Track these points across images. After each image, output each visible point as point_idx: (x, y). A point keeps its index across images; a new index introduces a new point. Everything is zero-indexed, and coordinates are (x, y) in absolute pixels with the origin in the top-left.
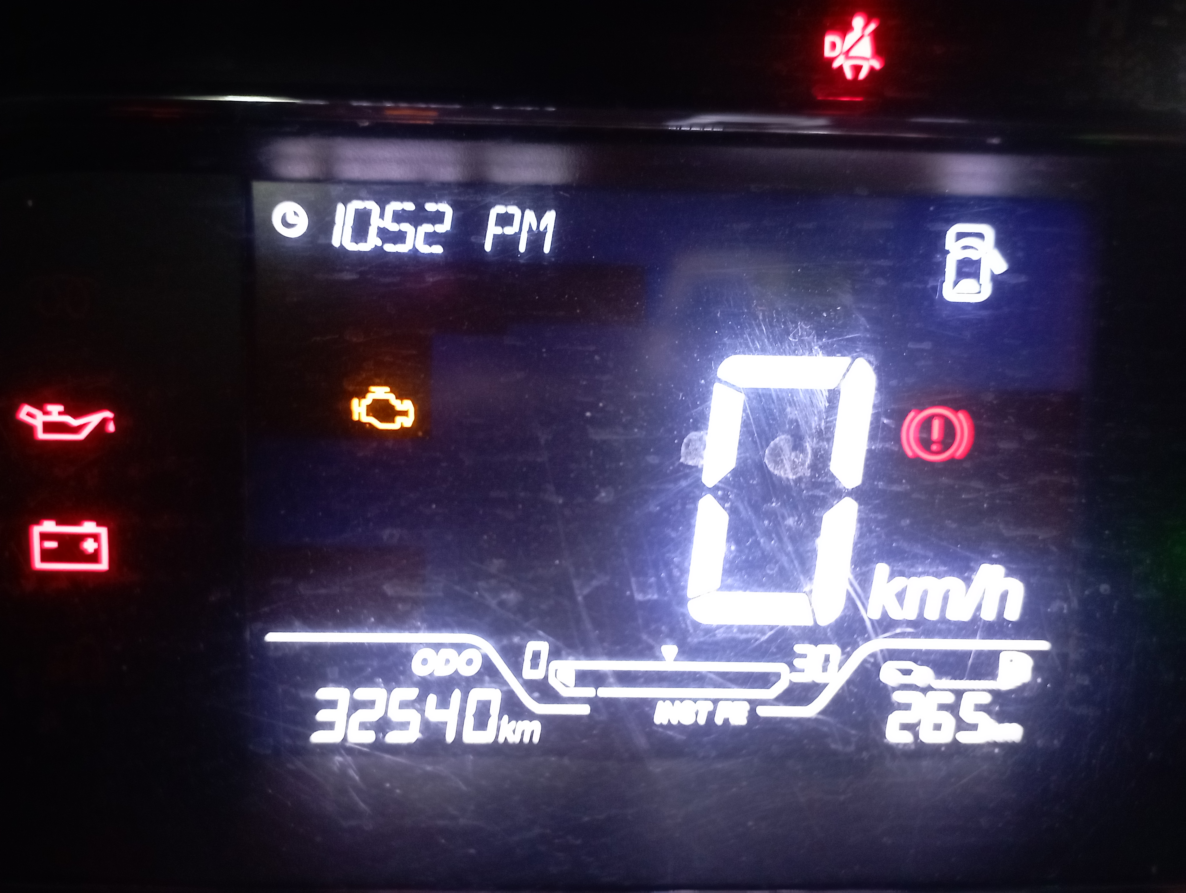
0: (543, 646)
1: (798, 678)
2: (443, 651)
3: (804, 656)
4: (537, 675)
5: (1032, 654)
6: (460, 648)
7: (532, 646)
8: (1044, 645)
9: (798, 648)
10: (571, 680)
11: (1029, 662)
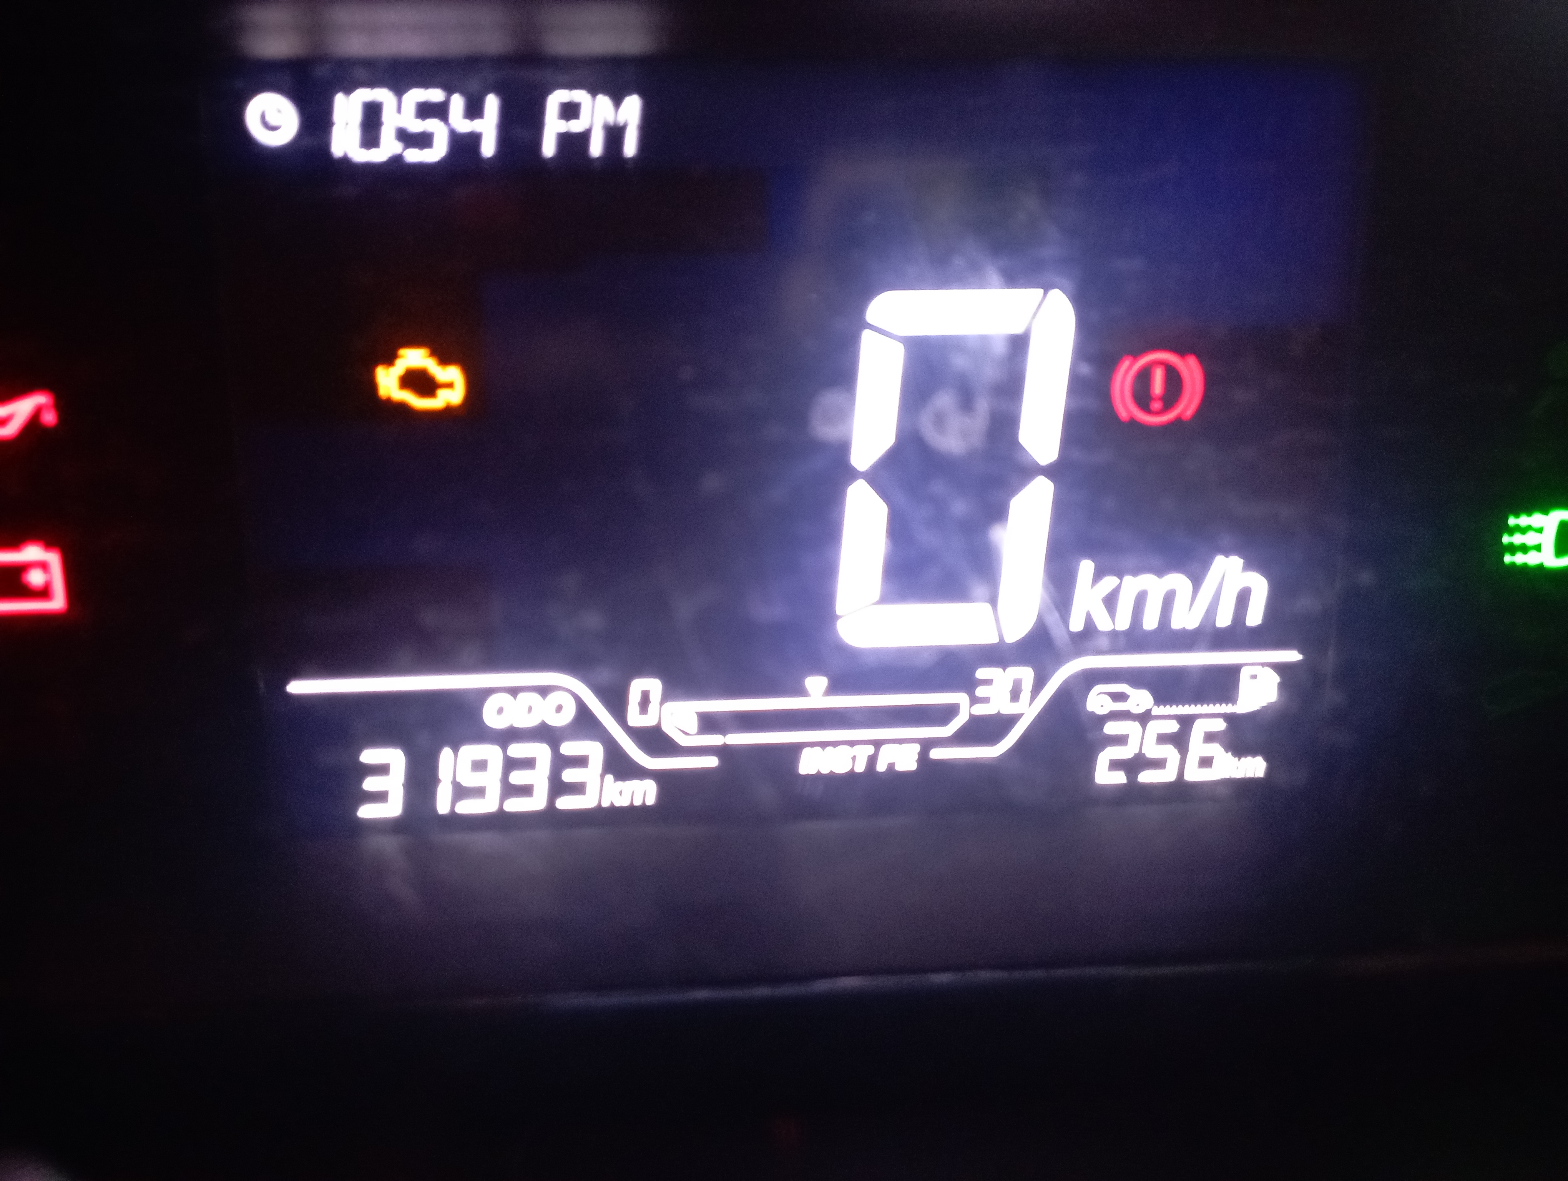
0: (654, 685)
1: (980, 710)
2: (521, 696)
3: (988, 682)
4: (646, 721)
5: (1279, 668)
6: (544, 691)
7: (638, 686)
8: (1293, 656)
9: (982, 673)
10: (693, 725)
11: (1275, 679)
